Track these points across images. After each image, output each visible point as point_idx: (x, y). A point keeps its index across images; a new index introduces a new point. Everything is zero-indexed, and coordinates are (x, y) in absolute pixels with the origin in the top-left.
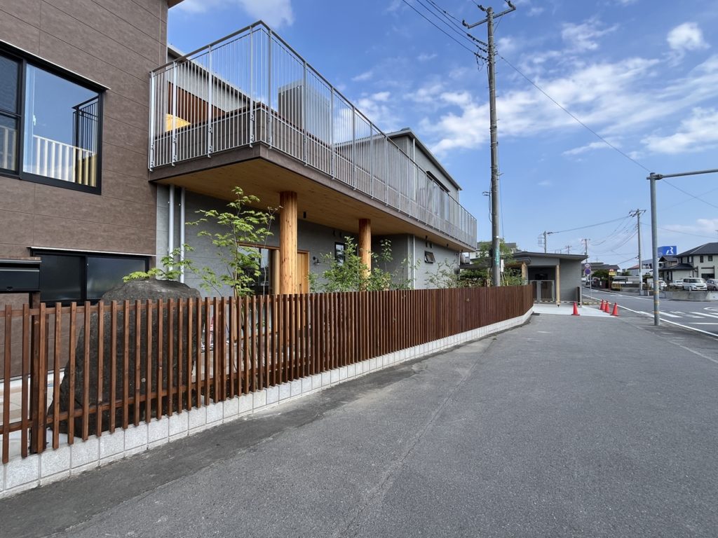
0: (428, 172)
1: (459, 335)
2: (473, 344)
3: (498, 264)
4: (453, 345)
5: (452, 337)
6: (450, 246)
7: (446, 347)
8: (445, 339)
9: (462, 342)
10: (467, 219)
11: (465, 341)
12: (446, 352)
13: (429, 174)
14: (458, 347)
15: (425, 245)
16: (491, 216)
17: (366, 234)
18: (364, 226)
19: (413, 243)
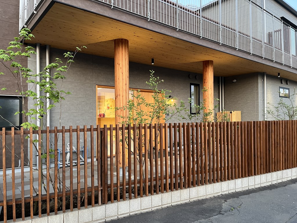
13: (284, 20)
15: (280, 81)
17: (208, 73)
18: (207, 67)
19: (264, 80)
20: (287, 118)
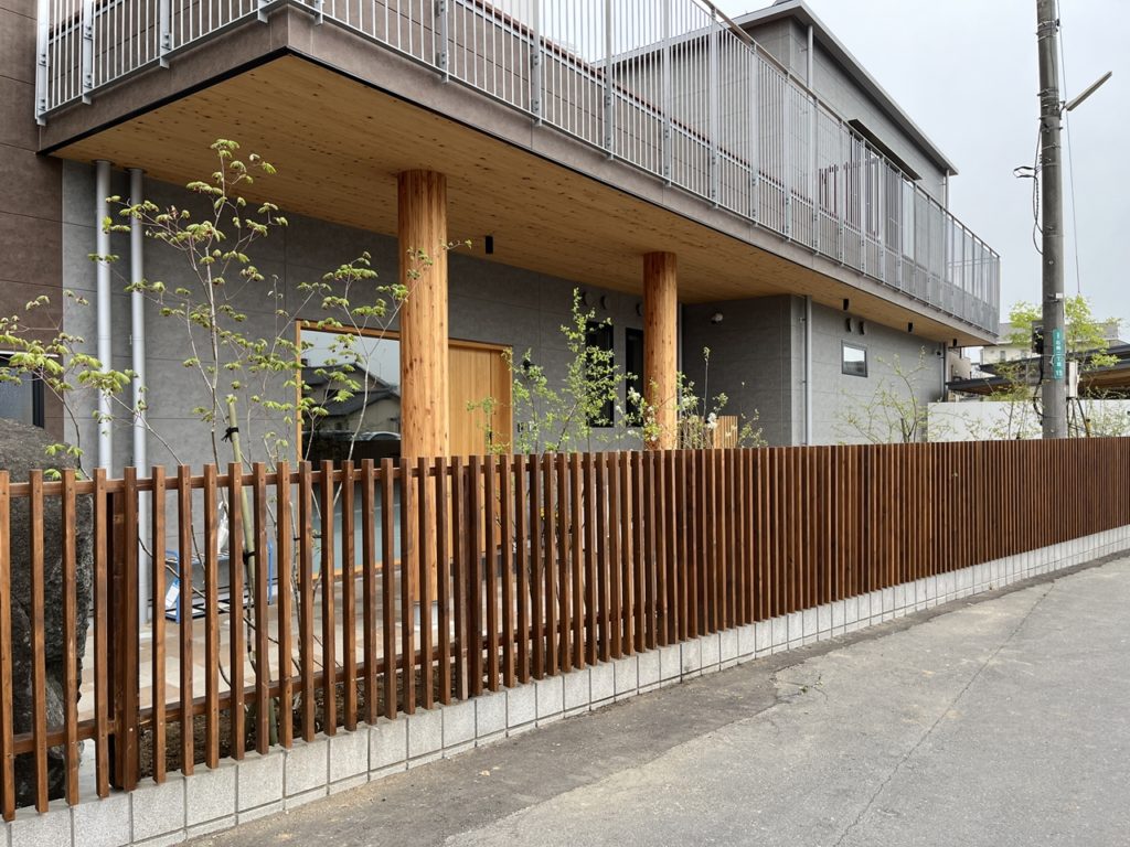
0: (855, 124)
1: (931, 580)
2: (976, 610)
3: (1060, 373)
4: (910, 611)
5: (909, 586)
6: (918, 327)
7: (889, 617)
8: (887, 592)
9: (942, 600)
10: (969, 256)
11: (952, 597)
12: (886, 633)
13: (857, 128)
14: (927, 616)
15: (843, 327)
16: (1039, 237)
17: (663, 295)
18: (658, 272)
19: (806, 320)
20: (897, 439)
